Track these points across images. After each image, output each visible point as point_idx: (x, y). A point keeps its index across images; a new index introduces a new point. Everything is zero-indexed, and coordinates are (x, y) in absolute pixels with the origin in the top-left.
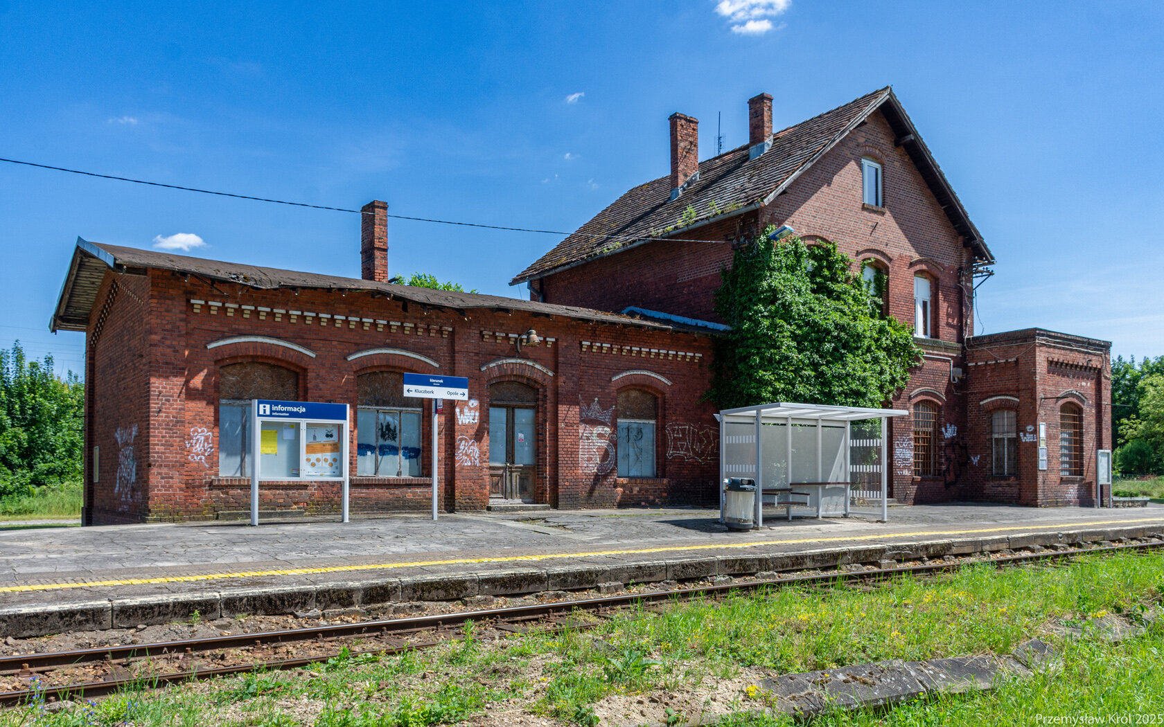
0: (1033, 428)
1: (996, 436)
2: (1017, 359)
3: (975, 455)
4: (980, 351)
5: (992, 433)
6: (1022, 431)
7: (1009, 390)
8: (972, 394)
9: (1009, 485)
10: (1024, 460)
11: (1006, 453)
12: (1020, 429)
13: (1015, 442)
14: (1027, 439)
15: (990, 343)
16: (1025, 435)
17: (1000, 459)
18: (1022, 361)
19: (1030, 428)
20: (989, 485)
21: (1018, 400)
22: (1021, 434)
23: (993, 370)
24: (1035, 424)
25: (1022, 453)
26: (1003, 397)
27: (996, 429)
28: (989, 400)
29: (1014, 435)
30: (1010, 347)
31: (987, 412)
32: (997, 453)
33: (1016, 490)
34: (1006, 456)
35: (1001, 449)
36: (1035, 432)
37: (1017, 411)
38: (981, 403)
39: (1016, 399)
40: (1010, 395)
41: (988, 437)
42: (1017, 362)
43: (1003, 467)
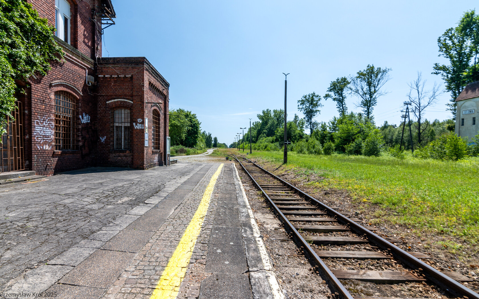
0: (142, 120)
1: (117, 125)
2: (132, 76)
3: (103, 136)
4: (107, 68)
5: (114, 122)
6: (135, 122)
7: (126, 95)
8: (101, 96)
9: (125, 156)
10: (135, 140)
11: (123, 136)
12: (133, 120)
13: (130, 129)
14: (138, 127)
15: (114, 63)
16: (136, 125)
17: (119, 139)
18: (135, 77)
19: (140, 120)
20: (112, 156)
21: (132, 103)
22: (134, 124)
23: (115, 82)
24: (143, 119)
25: (134, 135)
26: (122, 100)
27: (117, 120)
28: (113, 101)
29: (129, 125)
30: (128, 68)
31: (111, 109)
32: (117, 135)
33: (130, 159)
34: (123, 137)
35: (120, 133)
36: (143, 123)
37: (131, 109)
38: (107, 102)
39: (131, 102)
40: (127, 99)
41: (111, 125)
42: (132, 78)
43: (121, 144)
